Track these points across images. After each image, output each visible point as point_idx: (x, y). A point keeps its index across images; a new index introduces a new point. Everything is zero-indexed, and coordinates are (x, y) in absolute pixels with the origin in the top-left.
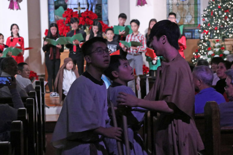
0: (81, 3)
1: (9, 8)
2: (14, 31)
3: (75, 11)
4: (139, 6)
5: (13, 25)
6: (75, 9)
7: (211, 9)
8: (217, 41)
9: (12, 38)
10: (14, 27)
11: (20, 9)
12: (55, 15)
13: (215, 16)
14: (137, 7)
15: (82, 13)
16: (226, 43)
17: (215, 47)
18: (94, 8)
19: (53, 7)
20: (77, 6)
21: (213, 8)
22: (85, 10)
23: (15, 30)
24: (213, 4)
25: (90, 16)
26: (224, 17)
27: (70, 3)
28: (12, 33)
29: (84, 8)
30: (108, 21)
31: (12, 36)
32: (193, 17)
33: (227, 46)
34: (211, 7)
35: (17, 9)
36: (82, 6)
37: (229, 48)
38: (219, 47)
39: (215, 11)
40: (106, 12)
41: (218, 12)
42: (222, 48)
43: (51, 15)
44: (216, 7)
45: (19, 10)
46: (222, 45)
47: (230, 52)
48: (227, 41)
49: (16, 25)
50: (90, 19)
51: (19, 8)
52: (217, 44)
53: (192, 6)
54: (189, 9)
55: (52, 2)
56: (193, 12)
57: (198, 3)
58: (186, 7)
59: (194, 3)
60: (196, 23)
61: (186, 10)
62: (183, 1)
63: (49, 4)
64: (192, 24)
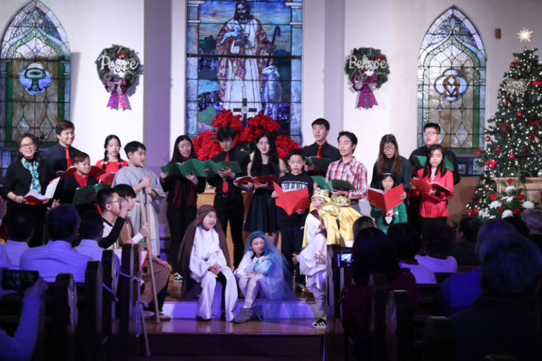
0: (248, 100)
1: (108, 105)
2: (111, 149)
3: (235, 114)
4: (361, 108)
6: (236, 110)
7: (504, 119)
8: (510, 182)
9: (106, 163)
10: (113, 142)
11: (130, 108)
12: (198, 121)
13: (511, 131)
14: (358, 110)
15: (250, 119)
16: (528, 186)
17: (504, 194)
18: (274, 110)
19: (194, 106)
20: (240, 106)
21: (508, 116)
22: (257, 113)
23: (114, 147)
24: (507, 107)
25: (264, 125)
26: (528, 135)
28: (106, 153)
29: (254, 110)
30: (300, 135)
31: (106, 159)
32: (469, 134)
33: (529, 193)
34: (503, 114)
35: (124, 109)
36: (250, 106)
37: (535, 197)
38: (513, 193)
39: (510, 123)
41: (516, 124)
42: (519, 196)
43: (190, 120)
44: (513, 113)
45: (127, 111)
46: (520, 190)
47: (535, 204)
48: (531, 182)
49: (116, 137)
51: (127, 106)
52: (509, 188)
53: (469, 113)
54: (462, 118)
55: (194, 97)
56: (469, 124)
57: (481, 106)
58: (457, 115)
59: (472, 107)
60: (475, 146)
61: (455, 121)
62: (451, 102)
63: (188, 101)
64: (468, 147)
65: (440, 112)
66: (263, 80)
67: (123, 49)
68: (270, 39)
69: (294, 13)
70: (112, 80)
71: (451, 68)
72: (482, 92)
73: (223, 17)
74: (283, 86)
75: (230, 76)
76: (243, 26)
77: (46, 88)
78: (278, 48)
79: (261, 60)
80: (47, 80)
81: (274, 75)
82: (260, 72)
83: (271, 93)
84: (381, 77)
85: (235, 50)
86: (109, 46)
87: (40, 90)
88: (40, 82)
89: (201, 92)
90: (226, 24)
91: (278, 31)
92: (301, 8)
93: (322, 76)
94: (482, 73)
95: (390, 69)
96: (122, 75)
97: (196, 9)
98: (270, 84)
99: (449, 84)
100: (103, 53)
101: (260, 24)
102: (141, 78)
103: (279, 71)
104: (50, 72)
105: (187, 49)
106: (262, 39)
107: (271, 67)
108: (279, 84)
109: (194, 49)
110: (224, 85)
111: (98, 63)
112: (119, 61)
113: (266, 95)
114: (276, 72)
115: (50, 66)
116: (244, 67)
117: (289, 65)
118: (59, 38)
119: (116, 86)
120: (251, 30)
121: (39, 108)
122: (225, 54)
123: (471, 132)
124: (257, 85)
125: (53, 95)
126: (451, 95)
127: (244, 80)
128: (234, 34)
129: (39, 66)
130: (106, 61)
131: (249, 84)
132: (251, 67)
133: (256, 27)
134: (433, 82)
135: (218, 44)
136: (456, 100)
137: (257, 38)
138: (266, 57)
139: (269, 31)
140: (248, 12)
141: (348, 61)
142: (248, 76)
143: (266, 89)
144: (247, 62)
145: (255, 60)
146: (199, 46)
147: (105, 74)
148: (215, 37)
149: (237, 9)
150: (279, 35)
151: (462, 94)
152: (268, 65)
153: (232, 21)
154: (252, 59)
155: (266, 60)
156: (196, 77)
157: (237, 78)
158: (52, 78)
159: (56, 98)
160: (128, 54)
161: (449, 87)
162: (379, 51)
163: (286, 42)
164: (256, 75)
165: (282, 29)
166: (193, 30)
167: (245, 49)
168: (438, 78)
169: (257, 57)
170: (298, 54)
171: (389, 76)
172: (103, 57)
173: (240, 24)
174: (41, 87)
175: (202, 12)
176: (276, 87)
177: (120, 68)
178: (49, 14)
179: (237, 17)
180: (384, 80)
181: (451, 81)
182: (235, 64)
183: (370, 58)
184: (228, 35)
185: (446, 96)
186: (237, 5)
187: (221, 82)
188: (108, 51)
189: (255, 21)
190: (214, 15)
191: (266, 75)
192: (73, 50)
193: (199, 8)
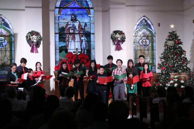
4: (117, 51)
5: (38, 63)
9: (36, 72)
10: (38, 64)
11: (38, 52)
12: (59, 56)
17: (174, 78)
18: (85, 52)
19: (58, 51)
23: (39, 66)
25: (84, 57)
27: (69, 49)
29: (80, 52)
34: (166, 52)
40: (94, 54)
42: (179, 79)
43: (57, 56)
45: (37, 53)
46: (179, 77)
47: (185, 81)
49: (39, 62)
50: (84, 59)
51: (37, 52)
52: (176, 77)
53: (150, 51)
54: (148, 53)
55: (58, 48)
56: (150, 55)
57: (154, 49)
58: (146, 52)
59: (151, 49)
60: (153, 62)
61: (146, 54)
62: (144, 48)
63: (56, 49)
64: (150, 63)
65: (141, 51)
66: (81, 41)
67: (35, 32)
68: (83, 28)
69: (91, 19)
70: (32, 43)
71: (144, 36)
72: (154, 44)
73: (67, 20)
74: (88, 43)
75: (70, 40)
76: (74, 23)
77: (5, 46)
78: (86, 31)
79: (80, 35)
80: (6, 43)
81: (85, 40)
82: (80, 39)
83: (84, 46)
84: (123, 40)
85: (71, 31)
86: (30, 31)
87: (3, 46)
88: (3, 43)
89: (60, 46)
90: (68, 22)
91: (86, 24)
92: (94, 17)
93: (102, 40)
94: (154, 38)
95: (126, 37)
96: (35, 41)
97: (58, 17)
98: (84, 43)
99: (143, 42)
100: (28, 33)
101: (80, 22)
102: (42, 42)
103: (87, 38)
104: (7, 40)
105: (55, 31)
106: (80, 27)
107: (84, 37)
108: (87, 43)
109: (57, 31)
110: (68, 43)
111: (27, 37)
112: (34, 36)
113: (82, 47)
114: (86, 39)
115: (7, 38)
116: (75, 37)
117: (90, 36)
118: (10, 28)
119: (33, 45)
120: (77, 24)
121: (3, 53)
122: (68, 33)
123: (151, 58)
124: (79, 43)
125: (8, 48)
126: (144, 46)
127: (75, 42)
128: (71, 26)
129: (3, 38)
130: (30, 36)
131: (77, 43)
132: (77, 37)
133: (78, 23)
134: (138, 41)
135: (66, 30)
136: (146, 47)
137: (79, 27)
138: (82, 34)
139: (83, 25)
140: (76, 18)
141: (112, 35)
142: (76, 40)
143: (82, 44)
144: (76, 36)
145: (79, 35)
146: (59, 30)
147: (29, 41)
148: (64, 27)
149: (72, 17)
150: (86, 26)
151: (148, 45)
152: (83, 37)
153: (70, 21)
154: (77, 35)
155: (82, 35)
156: (58, 41)
157: (72, 41)
158: (8, 42)
159: (9, 49)
160: (37, 34)
161: (143, 43)
162: (122, 31)
163: (89, 28)
164: (79, 40)
165: (87, 24)
166: (57, 25)
167: (75, 31)
168: (140, 40)
169: (79, 34)
170: (93, 33)
171: (125, 40)
172: (29, 35)
173: (73, 22)
174: (4, 45)
175: (60, 18)
176: (86, 44)
177: (34, 39)
178: (6, 20)
179: (72, 20)
180: (124, 41)
181: (144, 41)
182: (72, 36)
183: (119, 34)
184: (69, 26)
185: (143, 46)
186: (72, 16)
187: (67, 43)
188: (30, 33)
189: (78, 22)
190: (64, 19)
191: (82, 40)
192: (15, 32)
193: (59, 17)
